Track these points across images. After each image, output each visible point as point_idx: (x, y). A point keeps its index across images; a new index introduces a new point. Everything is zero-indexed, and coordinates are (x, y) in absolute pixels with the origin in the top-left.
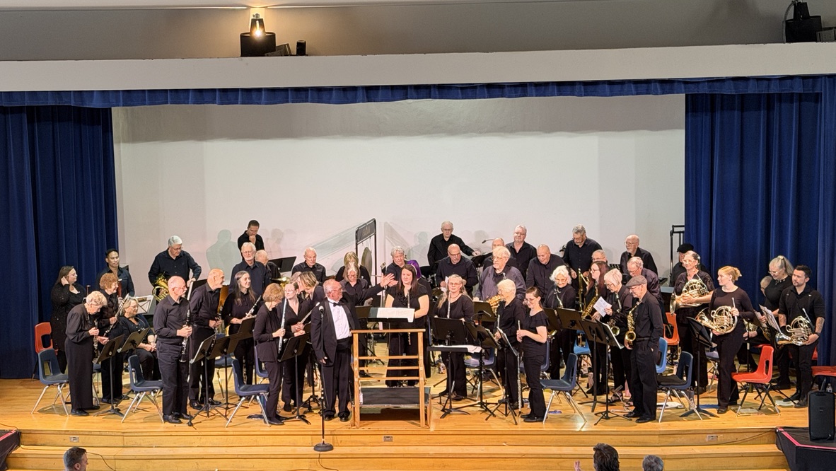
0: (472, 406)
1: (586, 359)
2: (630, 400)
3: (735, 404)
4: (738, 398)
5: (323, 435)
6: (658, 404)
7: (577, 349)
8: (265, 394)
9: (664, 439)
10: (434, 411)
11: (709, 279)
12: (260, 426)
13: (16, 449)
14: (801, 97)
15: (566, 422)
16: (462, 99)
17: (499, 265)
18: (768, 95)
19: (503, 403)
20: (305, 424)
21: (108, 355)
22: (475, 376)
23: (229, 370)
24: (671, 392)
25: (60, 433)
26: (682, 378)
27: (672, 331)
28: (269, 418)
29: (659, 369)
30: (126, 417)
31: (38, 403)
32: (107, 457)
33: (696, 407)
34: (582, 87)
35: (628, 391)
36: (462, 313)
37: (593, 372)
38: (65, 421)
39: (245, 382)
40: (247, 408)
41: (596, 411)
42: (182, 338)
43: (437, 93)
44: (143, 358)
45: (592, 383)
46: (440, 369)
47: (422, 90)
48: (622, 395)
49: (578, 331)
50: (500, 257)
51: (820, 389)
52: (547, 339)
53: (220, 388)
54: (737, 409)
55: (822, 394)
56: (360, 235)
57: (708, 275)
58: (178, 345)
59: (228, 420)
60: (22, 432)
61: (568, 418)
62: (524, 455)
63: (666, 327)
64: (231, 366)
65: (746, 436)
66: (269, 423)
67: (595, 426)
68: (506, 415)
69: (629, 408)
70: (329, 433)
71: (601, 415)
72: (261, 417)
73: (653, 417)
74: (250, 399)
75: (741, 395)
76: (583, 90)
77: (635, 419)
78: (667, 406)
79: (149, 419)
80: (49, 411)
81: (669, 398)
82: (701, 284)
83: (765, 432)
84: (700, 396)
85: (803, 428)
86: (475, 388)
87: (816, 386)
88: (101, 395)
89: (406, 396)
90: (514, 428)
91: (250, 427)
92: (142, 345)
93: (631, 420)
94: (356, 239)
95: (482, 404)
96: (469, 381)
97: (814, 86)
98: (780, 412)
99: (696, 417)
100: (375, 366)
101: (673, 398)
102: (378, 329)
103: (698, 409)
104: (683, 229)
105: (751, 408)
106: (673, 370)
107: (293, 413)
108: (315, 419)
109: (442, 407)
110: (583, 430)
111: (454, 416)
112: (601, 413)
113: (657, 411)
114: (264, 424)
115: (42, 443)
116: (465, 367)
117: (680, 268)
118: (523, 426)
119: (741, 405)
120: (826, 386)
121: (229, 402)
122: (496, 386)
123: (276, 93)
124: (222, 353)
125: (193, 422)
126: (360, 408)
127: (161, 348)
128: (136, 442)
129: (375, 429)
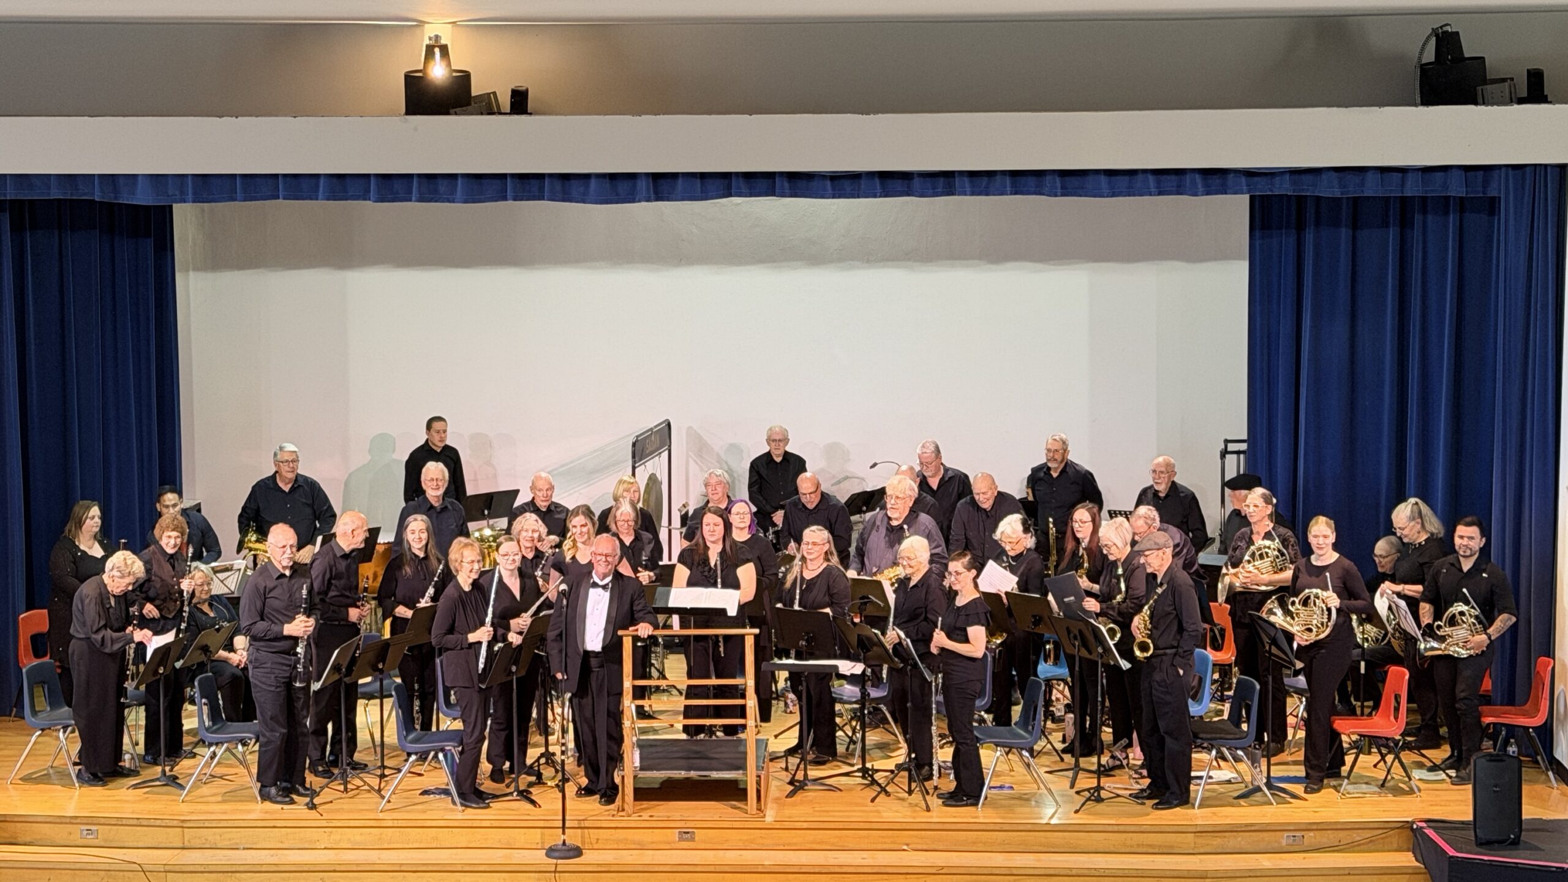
0: (847, 774)
1: (1061, 688)
2: (1142, 767)
3: (1337, 775)
4: (1344, 764)
5: (564, 827)
6: (1193, 774)
7: (1045, 669)
8: (454, 749)
9: (1202, 840)
10: (774, 784)
11: (1292, 540)
12: (446, 809)
14: (1463, 205)
15: (1021, 806)
16: (833, 197)
17: (897, 510)
18: (1403, 199)
19: (905, 769)
20: (529, 806)
21: (156, 672)
22: (852, 719)
23: (389, 703)
24: (1219, 752)
25: (61, 820)
26: (1238, 725)
27: (1223, 636)
28: (461, 795)
29: (1195, 709)
30: (188, 791)
31: (21, 766)
32: (151, 868)
33: (1265, 780)
34: (1058, 180)
35: (1138, 750)
36: (827, 599)
37: (1072, 712)
38: (71, 798)
39: (418, 727)
40: (420, 775)
41: (1078, 787)
42: (295, 640)
43: (786, 185)
44: (225, 680)
45: (1071, 732)
46: (786, 704)
47: (758, 180)
48: (1127, 757)
49: (1047, 635)
50: (901, 496)
51: (1495, 750)
52: (987, 648)
53: (369, 737)
54: (1341, 785)
55: (1499, 758)
56: (640, 451)
57: (1290, 533)
58: (289, 654)
59: (383, 797)
61: (1024, 799)
62: (943, 868)
63: (1212, 630)
64: (391, 696)
65: (1357, 836)
66: (462, 805)
67: (1077, 815)
68: (910, 792)
69: (1141, 781)
70: (575, 824)
71: (1087, 794)
72: (446, 792)
73: (1183, 799)
74: (426, 758)
75: (1349, 759)
76: (1059, 185)
77: (1150, 803)
78: (1211, 777)
79: (231, 796)
80: (43, 779)
81: (1214, 763)
82: (1279, 551)
83: (1392, 829)
84: (1273, 760)
85: (1463, 823)
86: (852, 741)
87: (1487, 744)
88: (141, 749)
89: (724, 756)
90: (923, 817)
91: (424, 812)
92: (222, 653)
93: (1143, 804)
94: (634, 457)
95: (864, 771)
96: (841, 729)
97: (1486, 183)
98: (1420, 790)
99: (1265, 799)
100: (664, 697)
101: (1222, 763)
102: (671, 627)
103: (1269, 785)
104: (1243, 447)
105: (1367, 783)
106: (1222, 711)
107: (508, 786)
108: (548, 798)
109: (790, 776)
110: (1053, 821)
111: (812, 794)
112: (1088, 790)
113: (1192, 787)
114: (451, 806)
115: (28, 839)
116: (834, 701)
117: (1238, 520)
118: (942, 813)
119: (1348, 777)
120: (1506, 743)
121: (386, 764)
122: (889, 738)
123: (483, 181)
124: (374, 670)
125: (316, 801)
126: (635, 777)
127: (256, 659)
128: (206, 840)
129: (663, 816)
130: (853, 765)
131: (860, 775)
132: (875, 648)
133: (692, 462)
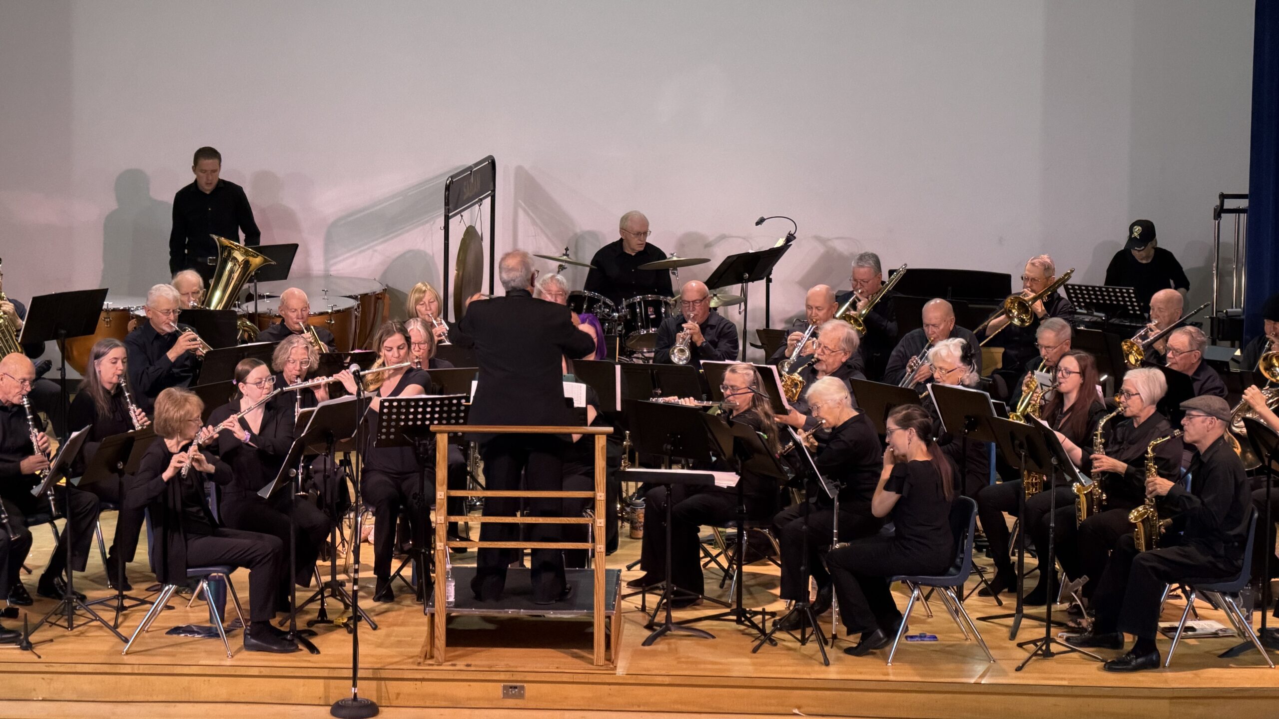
0: (718, 617)
5: (355, 678)
9: (1179, 708)
10: (628, 628)
15: (946, 661)
20: (308, 652)
33: (1258, 634)
41: (1020, 638)
56: (456, 195)
59: (120, 636)
61: (950, 652)
67: (1019, 674)
68: (803, 641)
70: (369, 674)
71: (1032, 647)
90: (820, 672)
91: (175, 655)
94: (447, 204)
99: (1258, 657)
103: (1263, 639)
108: (337, 640)
109: (648, 618)
110: (985, 682)
111: (678, 641)
112: (1034, 642)
118: (843, 667)
125: (32, 639)
126: (448, 615)
129: (483, 666)
130: (727, 605)
131: (735, 618)
132: (756, 455)
133: (521, 213)
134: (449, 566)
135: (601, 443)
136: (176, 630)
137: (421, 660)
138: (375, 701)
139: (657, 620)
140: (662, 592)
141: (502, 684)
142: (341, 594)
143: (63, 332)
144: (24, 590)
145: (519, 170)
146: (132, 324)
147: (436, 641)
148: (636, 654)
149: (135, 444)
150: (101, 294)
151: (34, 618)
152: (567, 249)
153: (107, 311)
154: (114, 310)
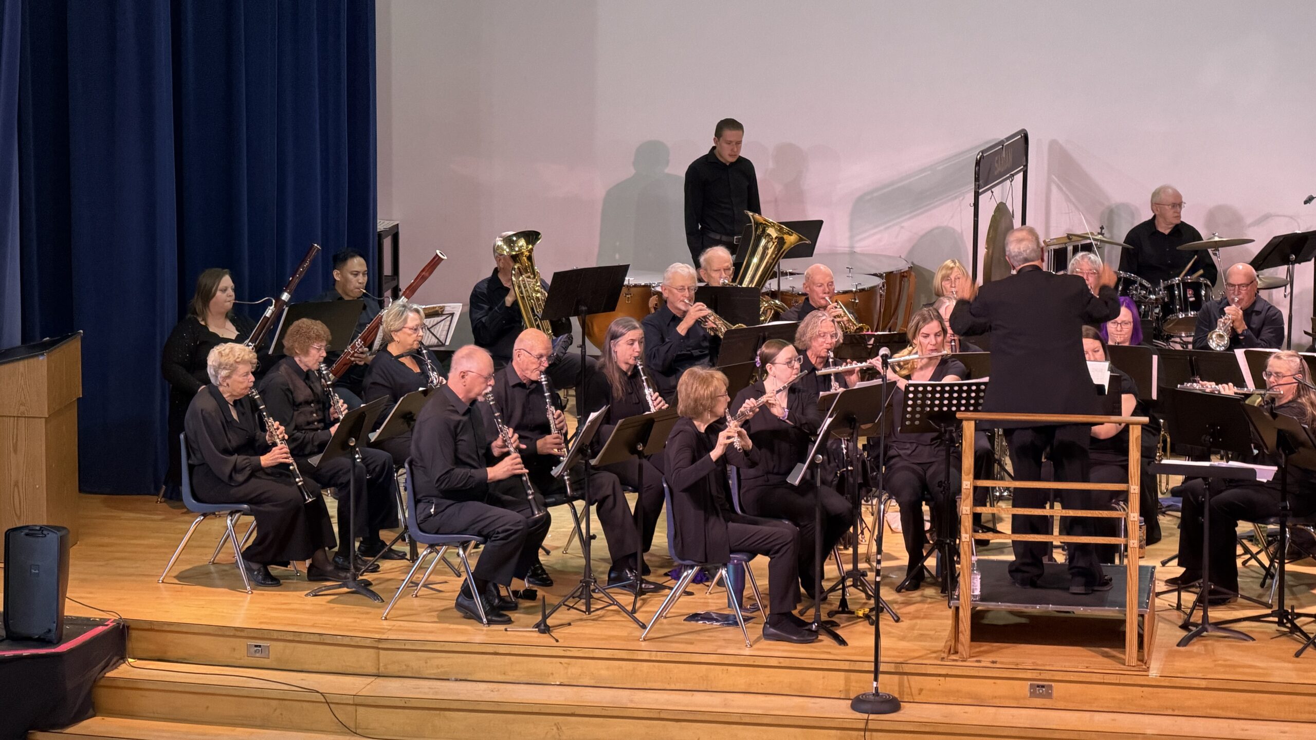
0: (1259, 619)
5: (876, 672)
10: (1162, 628)
13: (115, 666)
20: (834, 643)
21: (347, 445)
25: (223, 632)
30: (386, 603)
31: (176, 558)
32: (337, 700)
38: (240, 604)
56: (986, 171)
59: (637, 622)
60: (132, 626)
70: (891, 668)
80: (202, 578)
91: (698, 643)
108: (855, 632)
109: (1183, 618)
111: (1213, 642)
115: (182, 654)
125: (550, 621)
126: (973, 609)
128: (407, 666)
129: (1009, 663)
130: (1270, 606)
131: (1276, 619)
132: (1301, 449)
133: (1054, 189)
134: (974, 558)
135: (1135, 434)
136: (694, 617)
137: (945, 655)
138: (896, 696)
139: (1192, 620)
140: (1198, 590)
141: (1029, 683)
142: (863, 584)
143: (584, 308)
144: (543, 571)
145: (1053, 145)
146: (653, 301)
147: (961, 635)
148: (1171, 655)
149: (655, 425)
150: (623, 270)
151: (552, 599)
152: (1102, 228)
153: (628, 287)
154: (635, 286)
